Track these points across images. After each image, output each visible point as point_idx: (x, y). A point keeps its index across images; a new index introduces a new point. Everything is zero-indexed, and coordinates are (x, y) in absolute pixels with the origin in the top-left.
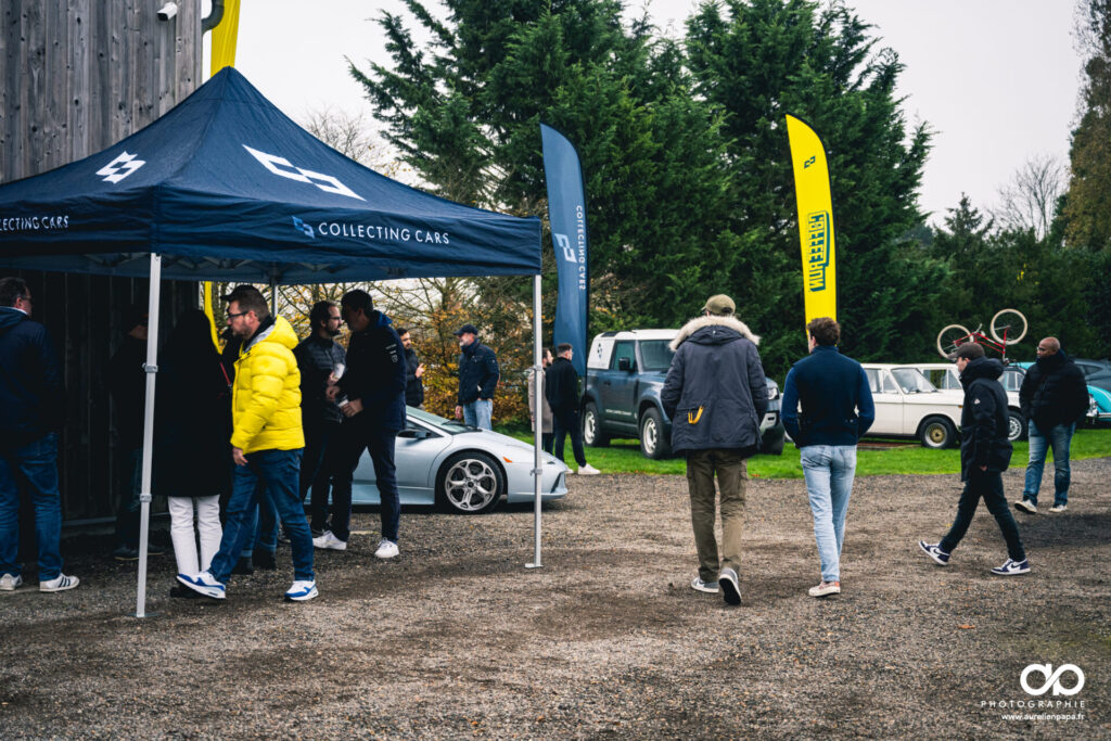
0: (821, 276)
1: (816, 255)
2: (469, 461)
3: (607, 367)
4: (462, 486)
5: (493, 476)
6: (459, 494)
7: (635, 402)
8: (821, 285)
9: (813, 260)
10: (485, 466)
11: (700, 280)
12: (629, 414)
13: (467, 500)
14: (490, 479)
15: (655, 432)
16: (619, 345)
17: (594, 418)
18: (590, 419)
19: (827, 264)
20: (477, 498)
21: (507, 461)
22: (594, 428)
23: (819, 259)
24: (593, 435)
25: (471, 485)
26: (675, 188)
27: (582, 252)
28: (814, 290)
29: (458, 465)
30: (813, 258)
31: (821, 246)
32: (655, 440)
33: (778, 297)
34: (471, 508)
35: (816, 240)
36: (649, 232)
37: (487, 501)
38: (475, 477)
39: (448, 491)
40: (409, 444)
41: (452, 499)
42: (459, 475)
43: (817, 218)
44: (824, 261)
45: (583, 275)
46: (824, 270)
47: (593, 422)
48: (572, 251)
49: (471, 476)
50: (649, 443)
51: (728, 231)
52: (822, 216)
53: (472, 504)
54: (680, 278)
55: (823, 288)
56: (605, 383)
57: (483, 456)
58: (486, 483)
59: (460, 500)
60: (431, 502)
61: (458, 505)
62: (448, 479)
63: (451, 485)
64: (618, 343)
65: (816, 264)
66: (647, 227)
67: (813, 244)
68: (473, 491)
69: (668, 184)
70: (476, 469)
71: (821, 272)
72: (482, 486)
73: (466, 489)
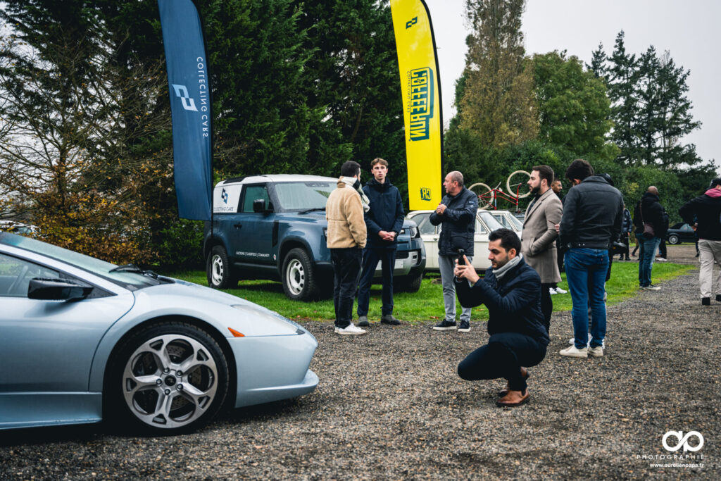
0: (424, 126)
1: (418, 108)
2: (168, 338)
3: (235, 211)
4: (155, 385)
5: (211, 363)
6: (148, 398)
7: (275, 243)
8: (424, 135)
9: (415, 112)
10: (196, 345)
11: (284, 145)
12: (267, 255)
13: (164, 409)
14: (204, 370)
15: (302, 273)
16: (248, 189)
17: (223, 260)
18: (218, 261)
19: (431, 116)
20: (183, 405)
21: (236, 334)
22: (222, 271)
23: (422, 111)
24: (221, 278)
25: (170, 381)
26: (266, 64)
27: (204, 101)
28: (414, 139)
29: (146, 347)
30: (415, 110)
31: (424, 100)
32: (302, 281)
33: (336, 163)
34: (171, 424)
35: (419, 94)
36: (244, 102)
37: (200, 410)
38: (177, 367)
39: (129, 396)
40: (50, 310)
41: (136, 409)
42: (149, 365)
43: (420, 74)
44: (428, 113)
45: (205, 124)
46: (427, 121)
47: (221, 264)
48: (192, 101)
49: (172, 366)
50: (294, 286)
51: (305, 105)
52: (425, 72)
53: (173, 415)
54: (268, 143)
55: (427, 137)
56: (236, 226)
57: (193, 328)
58: (199, 377)
59: (151, 410)
60: (94, 418)
61: (149, 419)
62: (128, 372)
63: (134, 384)
64: (245, 187)
65: (418, 115)
66: (242, 98)
67: (416, 97)
68: (174, 392)
69: (260, 60)
70: (179, 352)
71: (424, 123)
72: (190, 381)
73: (161, 390)
